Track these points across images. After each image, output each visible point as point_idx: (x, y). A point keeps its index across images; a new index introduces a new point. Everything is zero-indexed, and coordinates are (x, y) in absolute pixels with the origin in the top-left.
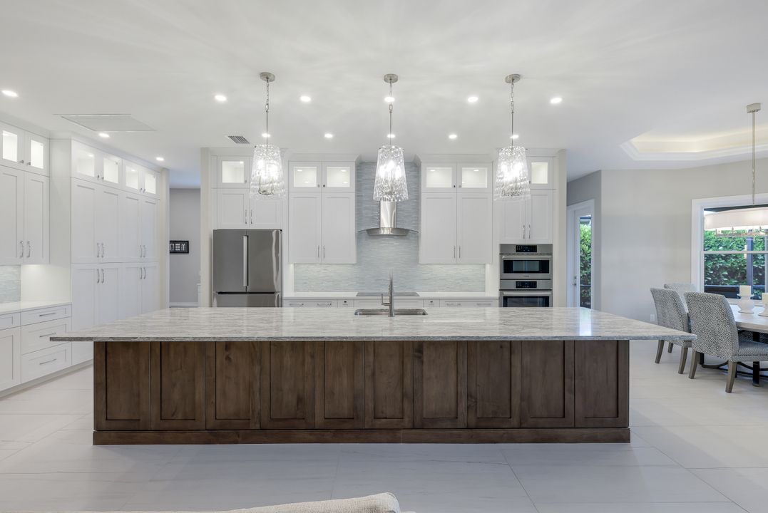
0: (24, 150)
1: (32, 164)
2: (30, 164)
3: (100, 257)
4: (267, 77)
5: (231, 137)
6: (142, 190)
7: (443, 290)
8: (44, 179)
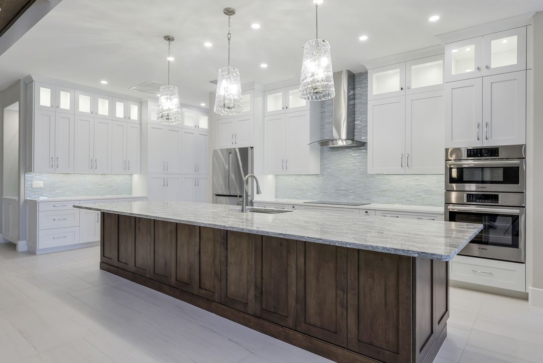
0: (127, 111)
1: (131, 118)
2: (129, 118)
3: (166, 170)
4: (169, 39)
5: (211, 82)
6: (197, 127)
7: (402, 203)
8: (138, 126)
